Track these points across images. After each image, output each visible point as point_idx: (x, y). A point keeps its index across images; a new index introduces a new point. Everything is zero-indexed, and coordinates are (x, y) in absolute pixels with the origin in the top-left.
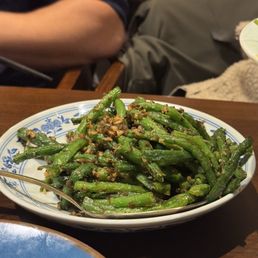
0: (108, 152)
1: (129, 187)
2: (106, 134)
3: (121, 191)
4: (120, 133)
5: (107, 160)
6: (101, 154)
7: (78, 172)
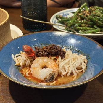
0: (85, 20)
1: (92, 28)
2: (84, 15)
3: (89, 29)
4: (88, 14)
5: (85, 22)
6: (82, 20)
7: (77, 25)
